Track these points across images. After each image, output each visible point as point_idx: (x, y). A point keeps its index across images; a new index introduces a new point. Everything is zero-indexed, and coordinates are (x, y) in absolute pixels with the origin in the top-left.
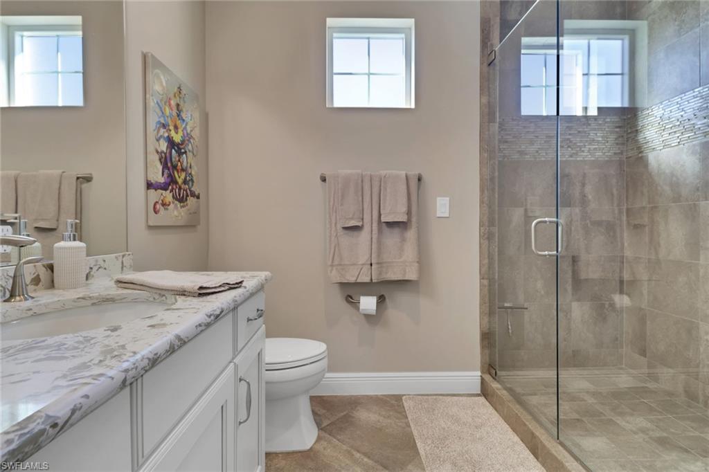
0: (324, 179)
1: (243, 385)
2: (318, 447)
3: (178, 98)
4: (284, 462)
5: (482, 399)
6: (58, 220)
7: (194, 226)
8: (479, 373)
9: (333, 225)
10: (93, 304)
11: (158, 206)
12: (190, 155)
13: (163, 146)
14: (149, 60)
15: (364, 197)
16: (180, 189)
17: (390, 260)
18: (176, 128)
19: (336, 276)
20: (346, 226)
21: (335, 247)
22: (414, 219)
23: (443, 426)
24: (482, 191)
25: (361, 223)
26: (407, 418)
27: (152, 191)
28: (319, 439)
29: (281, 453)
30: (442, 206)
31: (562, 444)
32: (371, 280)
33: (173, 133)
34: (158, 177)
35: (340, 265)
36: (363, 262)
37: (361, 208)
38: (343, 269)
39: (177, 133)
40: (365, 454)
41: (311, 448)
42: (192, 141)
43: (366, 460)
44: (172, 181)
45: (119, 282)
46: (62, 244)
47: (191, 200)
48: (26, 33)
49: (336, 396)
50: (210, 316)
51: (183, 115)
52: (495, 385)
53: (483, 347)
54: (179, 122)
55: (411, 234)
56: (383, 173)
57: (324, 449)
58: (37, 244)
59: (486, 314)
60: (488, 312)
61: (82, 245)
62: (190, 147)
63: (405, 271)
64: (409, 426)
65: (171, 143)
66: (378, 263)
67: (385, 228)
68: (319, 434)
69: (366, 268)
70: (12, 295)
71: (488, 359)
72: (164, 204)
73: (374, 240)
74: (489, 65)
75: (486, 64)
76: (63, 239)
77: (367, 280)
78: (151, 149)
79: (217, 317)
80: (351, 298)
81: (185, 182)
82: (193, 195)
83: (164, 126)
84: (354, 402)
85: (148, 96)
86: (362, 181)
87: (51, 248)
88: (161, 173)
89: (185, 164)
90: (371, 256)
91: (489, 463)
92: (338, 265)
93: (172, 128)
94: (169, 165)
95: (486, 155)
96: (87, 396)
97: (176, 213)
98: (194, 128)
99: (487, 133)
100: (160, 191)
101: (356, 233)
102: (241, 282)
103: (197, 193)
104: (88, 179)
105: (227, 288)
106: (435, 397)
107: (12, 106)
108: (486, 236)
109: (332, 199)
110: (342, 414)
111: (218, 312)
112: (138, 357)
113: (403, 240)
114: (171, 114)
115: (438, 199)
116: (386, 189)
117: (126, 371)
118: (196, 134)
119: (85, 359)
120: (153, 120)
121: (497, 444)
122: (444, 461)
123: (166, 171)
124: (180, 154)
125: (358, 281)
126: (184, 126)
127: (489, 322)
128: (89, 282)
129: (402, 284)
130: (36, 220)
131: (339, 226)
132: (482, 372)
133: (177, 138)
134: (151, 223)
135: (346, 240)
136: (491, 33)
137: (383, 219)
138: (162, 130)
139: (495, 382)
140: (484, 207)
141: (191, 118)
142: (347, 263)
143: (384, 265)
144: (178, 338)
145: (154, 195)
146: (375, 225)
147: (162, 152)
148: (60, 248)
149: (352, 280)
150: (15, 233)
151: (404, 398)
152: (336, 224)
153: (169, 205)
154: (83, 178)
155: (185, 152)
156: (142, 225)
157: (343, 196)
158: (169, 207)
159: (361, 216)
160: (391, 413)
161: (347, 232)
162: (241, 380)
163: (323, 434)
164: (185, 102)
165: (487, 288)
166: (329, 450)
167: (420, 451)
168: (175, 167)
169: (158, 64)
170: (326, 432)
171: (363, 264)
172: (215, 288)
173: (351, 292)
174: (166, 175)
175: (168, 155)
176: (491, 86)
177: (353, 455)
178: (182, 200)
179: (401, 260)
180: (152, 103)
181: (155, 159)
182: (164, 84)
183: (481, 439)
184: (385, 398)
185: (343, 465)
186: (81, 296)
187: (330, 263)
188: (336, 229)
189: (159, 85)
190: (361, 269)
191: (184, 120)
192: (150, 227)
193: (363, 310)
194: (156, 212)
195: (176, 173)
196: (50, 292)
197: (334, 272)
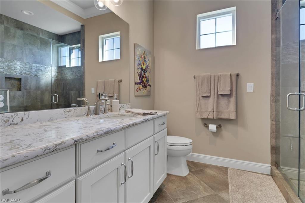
0: (195, 78)
1: (156, 144)
2: (188, 177)
3: (144, 55)
4: (175, 178)
5: (270, 177)
6: (114, 94)
7: (149, 96)
8: (270, 165)
9: (198, 96)
10: (120, 116)
11: (138, 90)
12: (148, 72)
13: (140, 71)
14: (136, 45)
15: (211, 84)
16: (145, 84)
17: (222, 110)
18: (144, 64)
19: (198, 115)
20: (203, 96)
21: (199, 104)
22: (234, 93)
23: (244, 182)
24: (272, 79)
25: (210, 95)
26: (228, 176)
27: (136, 85)
28: (189, 174)
29: (175, 175)
30: (250, 87)
31: (300, 199)
32: (214, 117)
33: (143, 66)
34: (138, 81)
35: (201, 111)
36: (210, 110)
37: (210, 89)
38: (202, 113)
39: (144, 66)
40: (205, 183)
41: (185, 177)
42: (149, 67)
43: (205, 185)
44: (142, 81)
45: (126, 111)
46: (114, 100)
47: (148, 87)
48: (106, 39)
49: (199, 163)
50: (144, 120)
51: (146, 60)
52: (276, 171)
53: (272, 153)
54: (144, 62)
55: (233, 100)
56: (219, 74)
57: (190, 178)
58: (109, 100)
59: (274, 138)
60: (275, 137)
61: (118, 101)
62: (148, 70)
63: (229, 115)
64: (228, 179)
65: (142, 69)
66: (217, 111)
67: (220, 97)
68: (189, 173)
69: (211, 113)
70: (104, 112)
71: (275, 160)
72: (140, 89)
73: (215, 102)
74: (276, 19)
75: (274, 19)
76: (114, 99)
77: (212, 117)
78: (136, 72)
79: (146, 120)
80: (206, 125)
81: (146, 81)
82: (149, 85)
83: (140, 64)
84: (206, 166)
85: (135, 56)
86: (210, 78)
87: (112, 102)
88: (139, 79)
89: (146, 75)
90: (214, 108)
91: (261, 199)
92: (199, 111)
93: (142, 65)
94: (141, 76)
95: (274, 62)
96: (116, 128)
97: (143, 91)
98: (149, 63)
99: (275, 52)
100: (138, 85)
101: (207, 99)
102: (156, 113)
103: (150, 85)
104: (121, 81)
105: (151, 114)
106: (244, 171)
107: (103, 61)
108: (274, 101)
109: (198, 85)
110: (200, 169)
111: (147, 119)
112: (126, 124)
113: (229, 102)
114: (142, 60)
115: (248, 84)
116: (221, 81)
117: (123, 126)
118: (150, 65)
119: (116, 123)
120: (137, 63)
121: (269, 194)
122: (239, 193)
123: (140, 78)
124: (145, 72)
125: (208, 118)
126: (146, 63)
127: (276, 142)
128: (120, 111)
129: (229, 120)
130: (109, 94)
131: (200, 96)
132: (272, 165)
133: (144, 67)
134: (136, 95)
135: (203, 101)
136: (277, 4)
137: (219, 93)
138: (139, 66)
139: (277, 170)
140: (273, 87)
141: (149, 60)
142: (204, 110)
143: (220, 112)
144: (135, 123)
145: (137, 86)
146: (216, 95)
147: (139, 73)
148: (114, 102)
149: (206, 117)
150: (105, 97)
151: (229, 169)
152: (199, 95)
153: (141, 89)
154: (120, 81)
155: (146, 72)
156: (134, 95)
157: (202, 84)
158: (141, 90)
159: (210, 92)
160: (221, 173)
161: (203, 98)
162: (156, 142)
163: (191, 173)
164: (146, 55)
165: (275, 125)
166: (192, 179)
167: (229, 188)
168: (143, 77)
169: (139, 46)
170: (192, 173)
171: (211, 111)
172: (148, 113)
173: (206, 122)
174: (140, 80)
175: (141, 73)
176: (277, 29)
177: (201, 182)
178: (145, 87)
179: (228, 110)
180: (136, 58)
181: (137, 75)
182: (140, 51)
183: (261, 190)
184: (220, 167)
185: (196, 184)
186: (117, 113)
187: (196, 110)
188: (199, 97)
189: (139, 52)
190: (209, 113)
191: (146, 61)
192: (136, 96)
193: (210, 130)
194: (137, 91)
195: (143, 79)
196: (111, 112)
197: (198, 113)
